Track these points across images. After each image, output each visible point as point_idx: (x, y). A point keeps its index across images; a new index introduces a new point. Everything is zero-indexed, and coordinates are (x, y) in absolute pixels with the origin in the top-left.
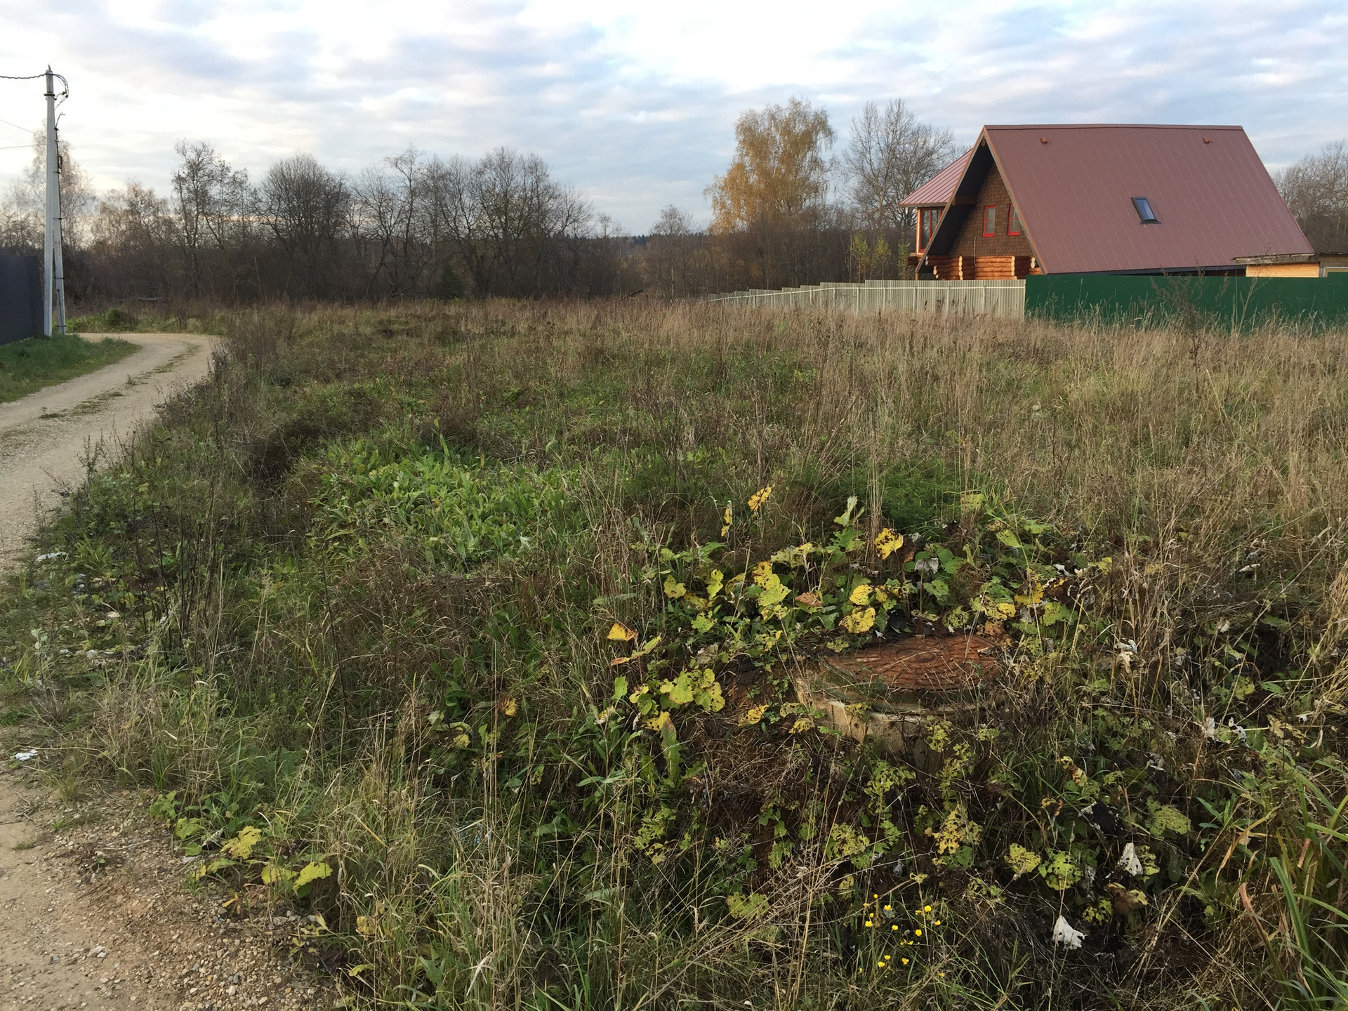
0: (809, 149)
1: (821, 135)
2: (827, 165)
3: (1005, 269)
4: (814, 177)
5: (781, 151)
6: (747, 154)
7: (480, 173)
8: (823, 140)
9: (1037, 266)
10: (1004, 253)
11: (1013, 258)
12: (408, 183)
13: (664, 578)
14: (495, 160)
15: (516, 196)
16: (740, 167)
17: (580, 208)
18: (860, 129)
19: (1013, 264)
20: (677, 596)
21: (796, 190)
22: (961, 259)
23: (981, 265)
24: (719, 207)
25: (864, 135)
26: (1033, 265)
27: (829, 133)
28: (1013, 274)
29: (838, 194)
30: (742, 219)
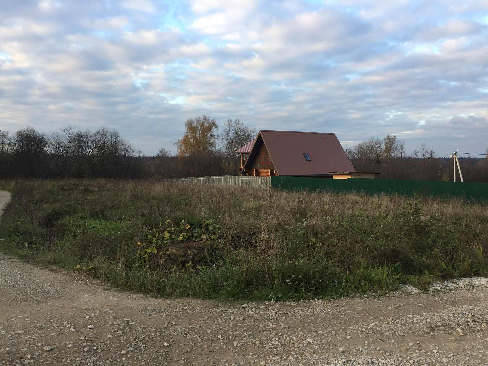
0: (210, 132)
1: (214, 127)
2: (216, 137)
3: (267, 173)
4: (212, 141)
5: (200, 132)
6: (189, 132)
7: (95, 135)
8: (215, 129)
9: (276, 173)
10: (267, 168)
11: (269, 170)
12: (68, 138)
13: (148, 235)
14: (101, 132)
15: (108, 144)
16: (187, 137)
17: (131, 148)
18: (226, 126)
19: (269, 172)
20: (150, 238)
21: (206, 144)
22: (254, 170)
23: (260, 172)
24: (179, 149)
25: (228, 128)
26: (275, 173)
27: (216, 127)
28: (269, 175)
29: (220, 146)
30: (188, 153)
